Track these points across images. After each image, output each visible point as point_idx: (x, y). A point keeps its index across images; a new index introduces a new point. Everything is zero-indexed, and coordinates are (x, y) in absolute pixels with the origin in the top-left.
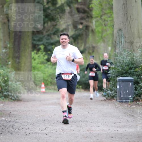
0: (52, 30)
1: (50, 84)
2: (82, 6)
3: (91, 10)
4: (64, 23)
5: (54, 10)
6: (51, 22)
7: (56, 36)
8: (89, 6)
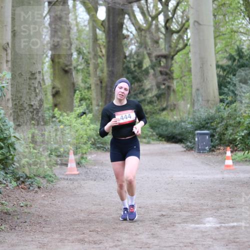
0: (138, 90)
3: (172, 73)
4: (149, 84)
5: (140, 72)
6: (137, 82)
8: (170, 69)
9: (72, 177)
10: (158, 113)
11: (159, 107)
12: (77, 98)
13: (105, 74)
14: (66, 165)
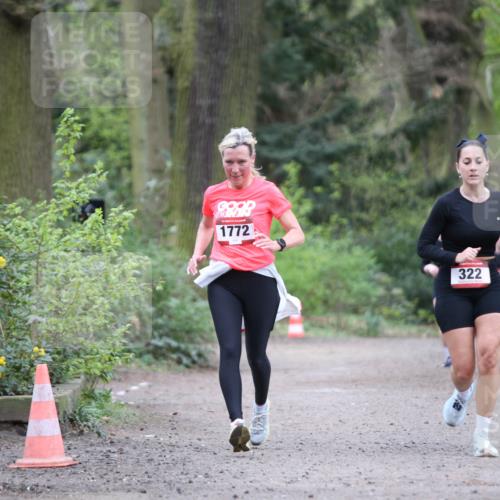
0: (330, 107)
1: (320, 309)
2: (445, 17)
3: (478, 31)
4: (376, 79)
5: (338, 30)
6: (325, 75)
7: (345, 130)
8: (470, 13)
9: (42, 481)
10: (414, 206)
11: (420, 178)
12: (67, 139)
13: (188, 37)
14: (20, 426)
